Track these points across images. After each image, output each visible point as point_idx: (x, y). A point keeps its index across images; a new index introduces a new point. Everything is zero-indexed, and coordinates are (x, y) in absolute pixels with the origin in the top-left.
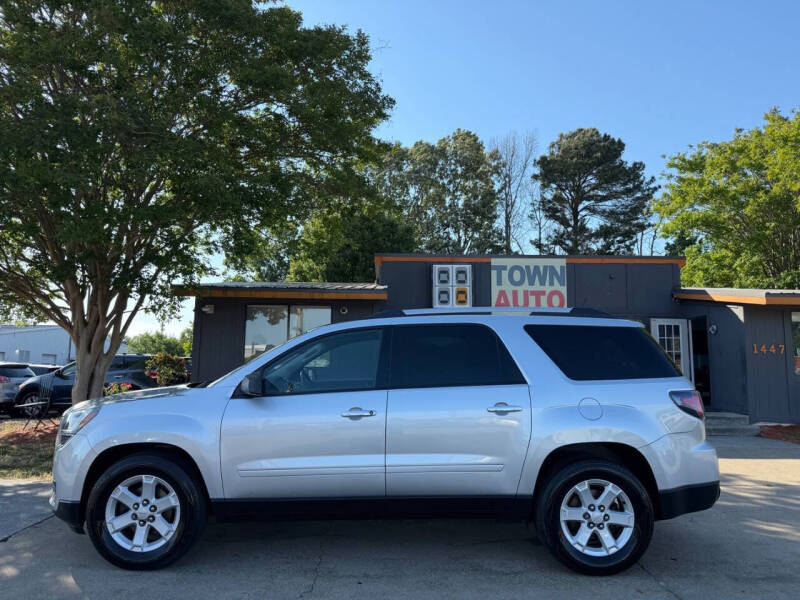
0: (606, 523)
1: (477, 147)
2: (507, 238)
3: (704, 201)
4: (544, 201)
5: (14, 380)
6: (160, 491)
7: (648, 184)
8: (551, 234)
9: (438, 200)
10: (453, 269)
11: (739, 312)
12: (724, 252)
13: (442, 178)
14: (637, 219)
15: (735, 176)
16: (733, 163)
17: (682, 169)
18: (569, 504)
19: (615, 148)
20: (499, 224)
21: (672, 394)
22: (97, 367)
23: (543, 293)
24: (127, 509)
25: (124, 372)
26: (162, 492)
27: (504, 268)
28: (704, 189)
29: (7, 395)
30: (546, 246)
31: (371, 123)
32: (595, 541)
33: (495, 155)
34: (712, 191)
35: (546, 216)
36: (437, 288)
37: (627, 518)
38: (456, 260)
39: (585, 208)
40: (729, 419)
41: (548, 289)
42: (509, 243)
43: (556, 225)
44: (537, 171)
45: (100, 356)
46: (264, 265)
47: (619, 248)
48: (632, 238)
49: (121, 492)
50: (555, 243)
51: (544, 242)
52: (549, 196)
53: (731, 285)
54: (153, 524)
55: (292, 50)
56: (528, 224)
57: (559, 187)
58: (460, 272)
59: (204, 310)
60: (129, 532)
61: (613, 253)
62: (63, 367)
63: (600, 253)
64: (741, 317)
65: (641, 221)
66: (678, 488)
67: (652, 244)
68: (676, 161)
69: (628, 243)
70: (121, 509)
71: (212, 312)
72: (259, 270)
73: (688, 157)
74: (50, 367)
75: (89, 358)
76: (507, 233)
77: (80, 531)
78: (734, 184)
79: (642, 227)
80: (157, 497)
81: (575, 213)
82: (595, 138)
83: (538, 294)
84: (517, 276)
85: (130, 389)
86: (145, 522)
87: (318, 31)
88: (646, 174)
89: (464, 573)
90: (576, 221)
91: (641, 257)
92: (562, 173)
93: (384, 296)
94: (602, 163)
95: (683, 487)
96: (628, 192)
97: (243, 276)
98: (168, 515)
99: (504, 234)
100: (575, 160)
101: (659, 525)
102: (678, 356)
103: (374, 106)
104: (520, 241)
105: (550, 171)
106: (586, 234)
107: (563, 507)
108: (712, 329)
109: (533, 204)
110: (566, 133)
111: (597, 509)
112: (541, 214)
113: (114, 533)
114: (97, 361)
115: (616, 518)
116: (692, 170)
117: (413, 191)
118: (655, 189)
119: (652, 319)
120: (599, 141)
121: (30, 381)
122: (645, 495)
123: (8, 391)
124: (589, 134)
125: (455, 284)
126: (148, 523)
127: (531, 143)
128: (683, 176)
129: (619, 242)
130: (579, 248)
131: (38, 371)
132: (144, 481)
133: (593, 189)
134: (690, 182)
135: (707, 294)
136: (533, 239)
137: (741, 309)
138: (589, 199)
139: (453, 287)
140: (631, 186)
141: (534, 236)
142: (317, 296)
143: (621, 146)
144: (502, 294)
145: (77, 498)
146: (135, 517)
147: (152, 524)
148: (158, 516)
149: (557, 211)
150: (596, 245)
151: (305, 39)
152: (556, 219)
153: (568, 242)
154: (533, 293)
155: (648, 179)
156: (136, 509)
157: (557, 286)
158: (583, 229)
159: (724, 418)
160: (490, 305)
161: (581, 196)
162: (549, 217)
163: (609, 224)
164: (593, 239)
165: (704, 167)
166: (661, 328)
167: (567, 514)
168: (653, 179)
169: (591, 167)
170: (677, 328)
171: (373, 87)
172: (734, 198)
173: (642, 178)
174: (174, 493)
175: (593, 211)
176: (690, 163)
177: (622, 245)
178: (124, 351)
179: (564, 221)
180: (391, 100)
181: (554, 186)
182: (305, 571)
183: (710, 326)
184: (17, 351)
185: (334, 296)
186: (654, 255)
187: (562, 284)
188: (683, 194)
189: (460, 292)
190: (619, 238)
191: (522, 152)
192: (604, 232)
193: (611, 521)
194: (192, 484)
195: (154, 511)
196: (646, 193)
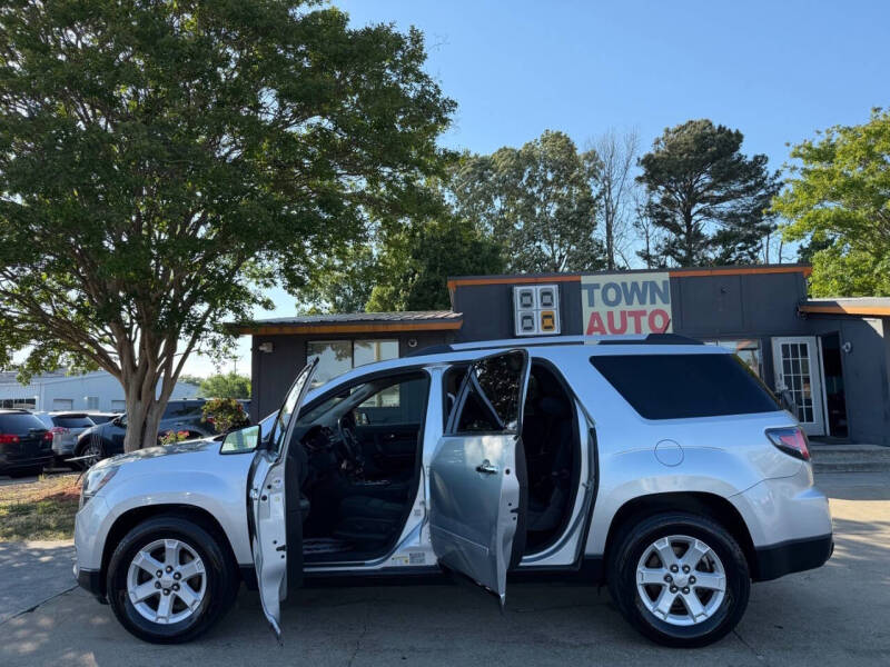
0: (691, 587)
1: (569, 148)
2: (610, 250)
3: (835, 196)
4: (650, 206)
5: (73, 431)
6: (184, 557)
7: (772, 179)
8: (661, 242)
9: (527, 211)
10: (536, 290)
11: (878, 326)
12: (864, 255)
13: (530, 187)
14: (762, 221)
15: (873, 165)
16: (869, 150)
17: (809, 159)
18: (648, 565)
19: (732, 140)
20: (599, 233)
21: (769, 432)
22: (149, 416)
23: (644, 313)
24: (150, 577)
25: (185, 418)
26: (188, 558)
27: (597, 286)
28: (835, 181)
29: (67, 447)
30: (656, 257)
31: (433, 131)
32: (679, 608)
33: (591, 156)
34: (845, 184)
35: (654, 223)
36: (519, 312)
37: (717, 581)
38: (540, 280)
39: (699, 212)
40: (869, 452)
41: (649, 308)
42: (611, 257)
43: (666, 233)
44: (641, 172)
45: (151, 403)
46: (339, 294)
47: (740, 256)
48: (755, 244)
49: (143, 559)
50: (666, 253)
51: (653, 252)
52: (657, 199)
53: (872, 294)
54: (179, 594)
55: (336, 55)
56: (632, 233)
57: (668, 188)
58: (545, 294)
59: (261, 348)
60: (153, 602)
61: (733, 262)
62: (122, 415)
63: (720, 262)
64: (880, 331)
65: (765, 223)
66: (782, 543)
67: (779, 250)
68: (801, 151)
69: (751, 250)
70: (143, 577)
71: (270, 351)
72: (333, 300)
73: (816, 145)
74: (111, 415)
75: (140, 406)
76: (608, 244)
77: (103, 601)
78: (872, 174)
79: (767, 231)
80: (182, 562)
81: (688, 218)
82: (708, 131)
83: (637, 315)
84: (612, 294)
85: (188, 438)
86: (169, 591)
87: (368, 32)
88: (770, 169)
89: (524, 646)
90: (689, 227)
91: (767, 266)
92: (670, 172)
93: (457, 326)
94: (718, 159)
95: (787, 542)
96: (749, 190)
97: (318, 307)
98: (194, 583)
99: (605, 247)
100: (685, 156)
101: (757, 588)
102: (807, 380)
103: (432, 111)
104: (625, 253)
105: (655, 171)
106: (702, 241)
107: (640, 568)
108: (846, 347)
109: (638, 210)
110: (673, 127)
111: (680, 569)
112: (647, 221)
113: (137, 603)
114: (149, 409)
115: (704, 581)
116: (820, 159)
117: (498, 203)
118: (782, 184)
119: (773, 339)
120: (713, 134)
121: (88, 431)
122: (738, 553)
123: (66, 443)
124: (700, 127)
125: (539, 307)
126: (173, 592)
127: (633, 141)
128: (810, 167)
129: (741, 249)
130: (694, 258)
131: (98, 420)
132: (167, 546)
133: (707, 189)
134: (818, 174)
135: (838, 306)
136: (640, 250)
137: (880, 322)
138: (703, 200)
139: (537, 311)
140: (753, 183)
141: (641, 246)
142: (381, 328)
143: (739, 137)
144: (595, 316)
145: (97, 565)
146: (158, 585)
147: (176, 593)
148: (183, 585)
149: (666, 216)
150: (714, 254)
151: (351, 42)
152: (666, 225)
153: (680, 251)
154: (631, 314)
155: (772, 174)
156: (160, 577)
157: (660, 305)
158: (698, 235)
159: (863, 451)
160: (582, 334)
161: (693, 197)
162: (658, 224)
163: (728, 229)
164: (710, 247)
165: (834, 156)
166: (785, 347)
167: (644, 576)
168: (778, 174)
169: (705, 163)
170: (804, 347)
171: (432, 90)
172: (872, 190)
173: (765, 173)
174: (199, 559)
175: (708, 214)
176: (818, 151)
177: (745, 252)
178: (177, 396)
179: (675, 228)
180: (452, 102)
181: (662, 188)
182: (346, 644)
183: (844, 344)
184: (86, 398)
185: (399, 328)
186: (783, 262)
187: (665, 302)
188: (808, 189)
189: (546, 317)
190: (740, 245)
191: (623, 151)
192: (723, 238)
193: (698, 584)
194: (218, 549)
195: (177, 579)
196: (771, 190)
